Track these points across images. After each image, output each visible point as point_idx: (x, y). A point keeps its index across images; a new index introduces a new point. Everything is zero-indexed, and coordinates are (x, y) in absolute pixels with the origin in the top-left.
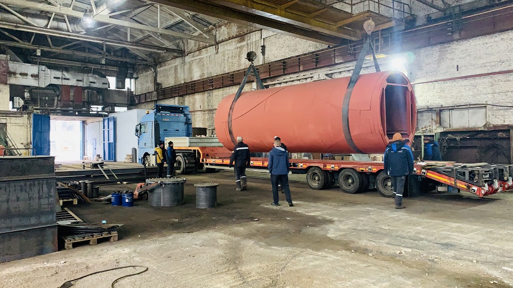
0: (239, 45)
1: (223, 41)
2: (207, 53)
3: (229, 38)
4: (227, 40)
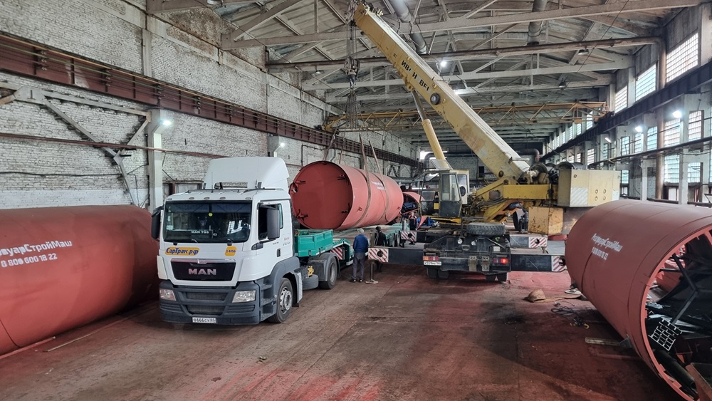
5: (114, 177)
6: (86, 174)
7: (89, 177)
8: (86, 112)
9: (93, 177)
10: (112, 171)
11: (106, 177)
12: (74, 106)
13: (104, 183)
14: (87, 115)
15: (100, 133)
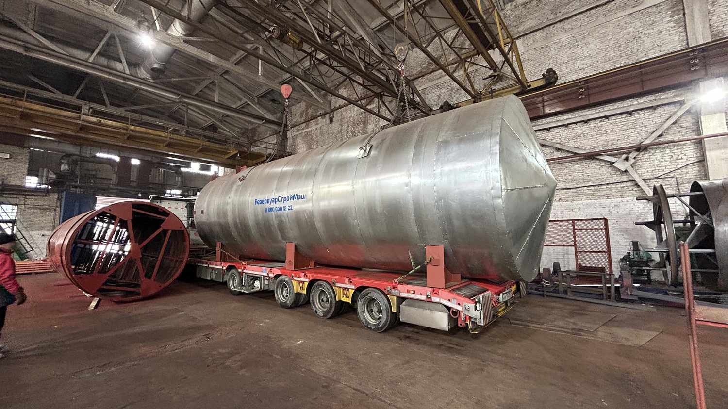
1: (340, 107)
2: (317, 124)
5: (629, 184)
6: (581, 186)
7: (586, 188)
8: (579, 129)
9: (593, 188)
10: (625, 178)
11: (613, 186)
12: (564, 128)
13: (609, 192)
14: (580, 132)
15: (602, 142)
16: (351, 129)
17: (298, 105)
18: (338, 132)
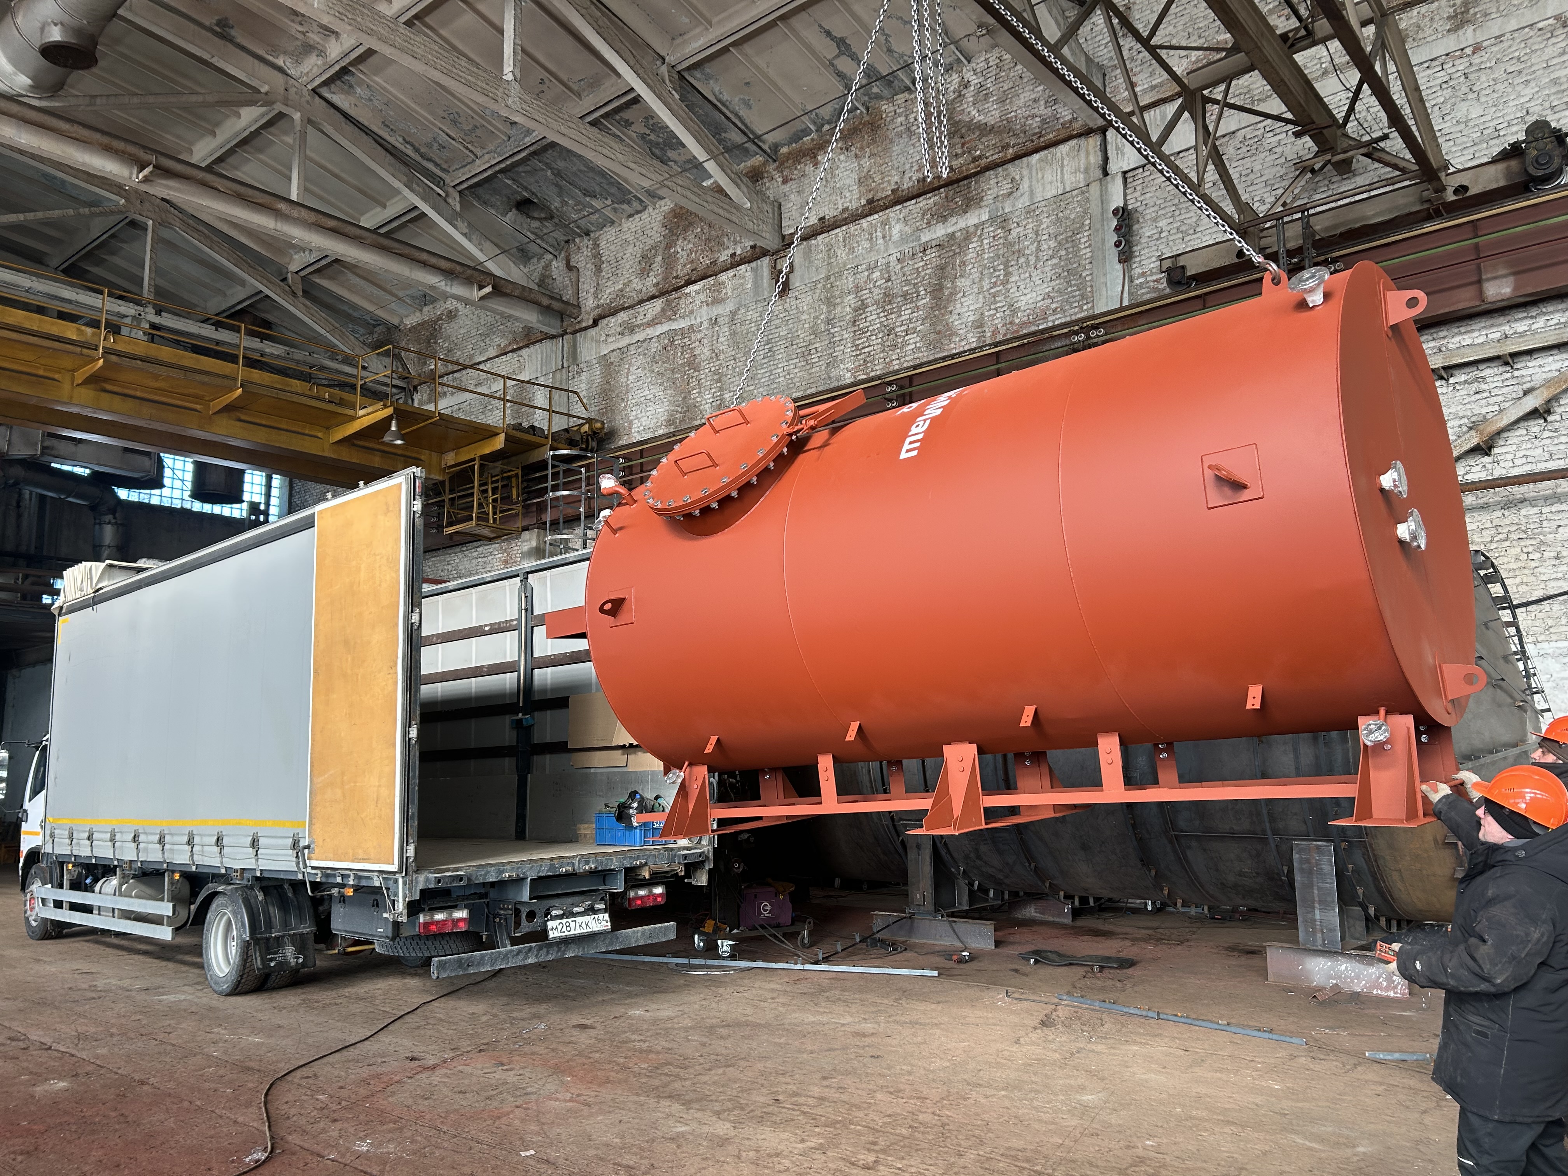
0: (940, 231)
1: (825, 226)
2: (717, 301)
3: (870, 202)
4: (854, 217)
16: (874, 319)
17: (630, 226)
18: (814, 332)
